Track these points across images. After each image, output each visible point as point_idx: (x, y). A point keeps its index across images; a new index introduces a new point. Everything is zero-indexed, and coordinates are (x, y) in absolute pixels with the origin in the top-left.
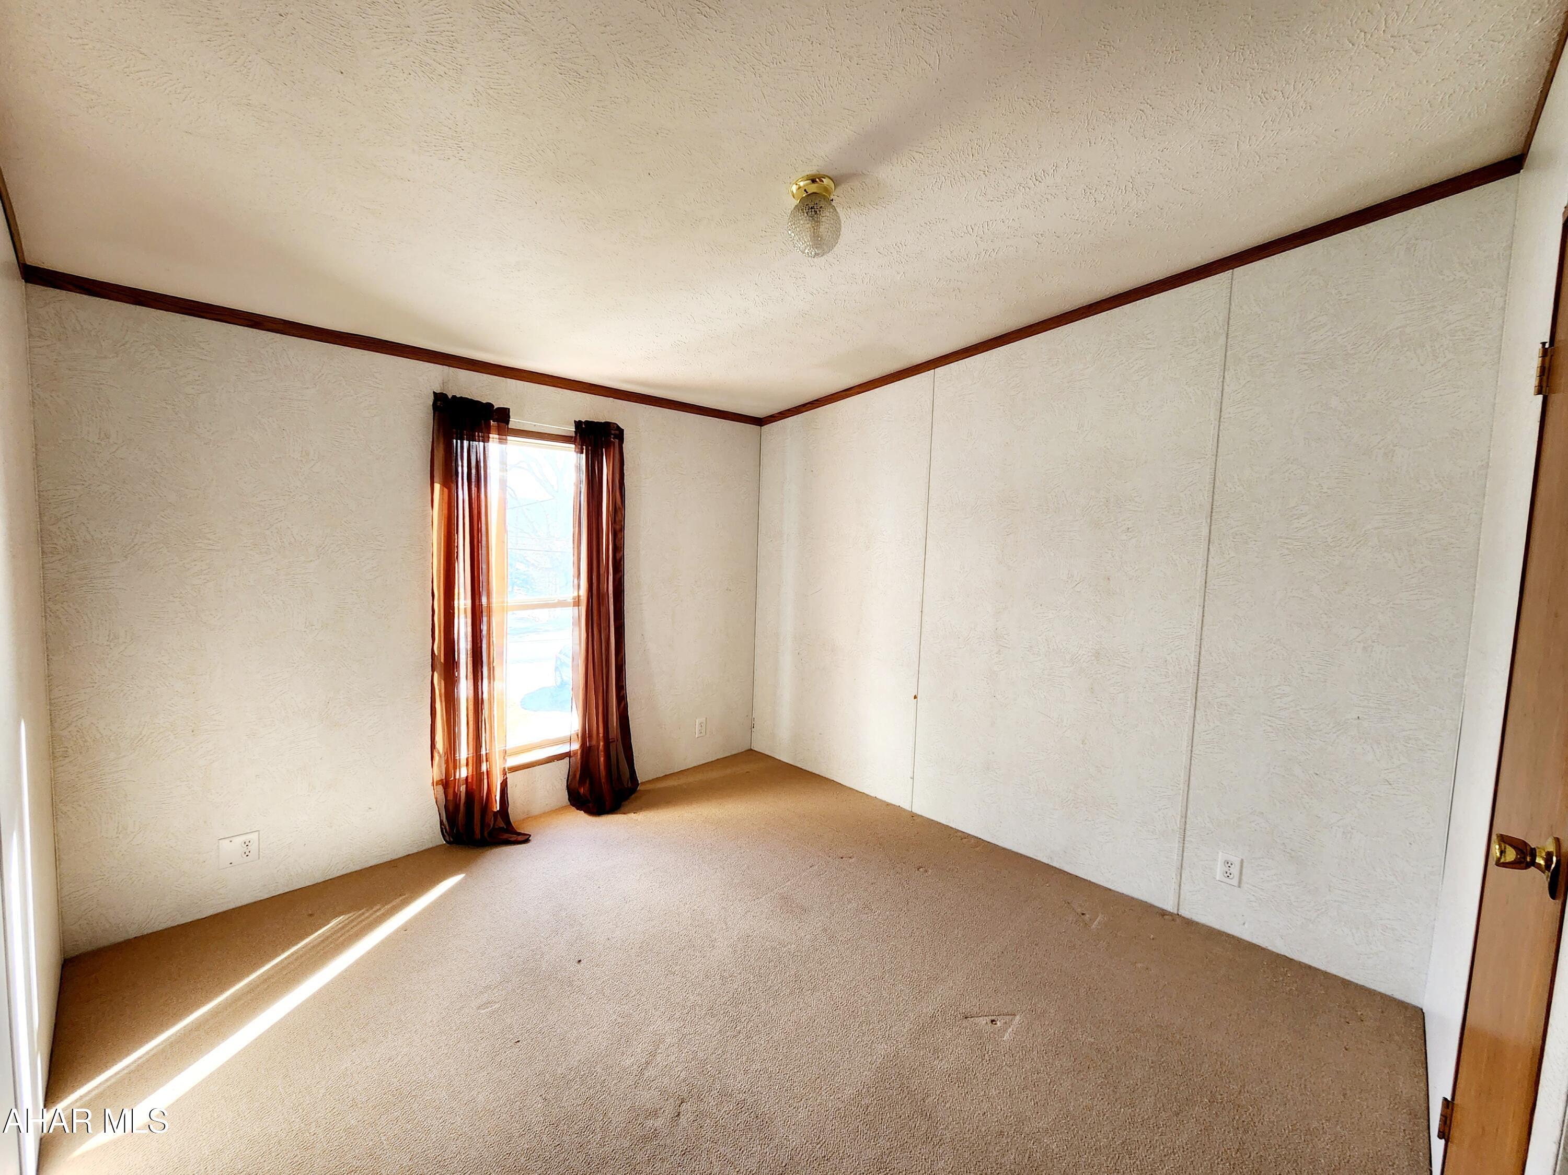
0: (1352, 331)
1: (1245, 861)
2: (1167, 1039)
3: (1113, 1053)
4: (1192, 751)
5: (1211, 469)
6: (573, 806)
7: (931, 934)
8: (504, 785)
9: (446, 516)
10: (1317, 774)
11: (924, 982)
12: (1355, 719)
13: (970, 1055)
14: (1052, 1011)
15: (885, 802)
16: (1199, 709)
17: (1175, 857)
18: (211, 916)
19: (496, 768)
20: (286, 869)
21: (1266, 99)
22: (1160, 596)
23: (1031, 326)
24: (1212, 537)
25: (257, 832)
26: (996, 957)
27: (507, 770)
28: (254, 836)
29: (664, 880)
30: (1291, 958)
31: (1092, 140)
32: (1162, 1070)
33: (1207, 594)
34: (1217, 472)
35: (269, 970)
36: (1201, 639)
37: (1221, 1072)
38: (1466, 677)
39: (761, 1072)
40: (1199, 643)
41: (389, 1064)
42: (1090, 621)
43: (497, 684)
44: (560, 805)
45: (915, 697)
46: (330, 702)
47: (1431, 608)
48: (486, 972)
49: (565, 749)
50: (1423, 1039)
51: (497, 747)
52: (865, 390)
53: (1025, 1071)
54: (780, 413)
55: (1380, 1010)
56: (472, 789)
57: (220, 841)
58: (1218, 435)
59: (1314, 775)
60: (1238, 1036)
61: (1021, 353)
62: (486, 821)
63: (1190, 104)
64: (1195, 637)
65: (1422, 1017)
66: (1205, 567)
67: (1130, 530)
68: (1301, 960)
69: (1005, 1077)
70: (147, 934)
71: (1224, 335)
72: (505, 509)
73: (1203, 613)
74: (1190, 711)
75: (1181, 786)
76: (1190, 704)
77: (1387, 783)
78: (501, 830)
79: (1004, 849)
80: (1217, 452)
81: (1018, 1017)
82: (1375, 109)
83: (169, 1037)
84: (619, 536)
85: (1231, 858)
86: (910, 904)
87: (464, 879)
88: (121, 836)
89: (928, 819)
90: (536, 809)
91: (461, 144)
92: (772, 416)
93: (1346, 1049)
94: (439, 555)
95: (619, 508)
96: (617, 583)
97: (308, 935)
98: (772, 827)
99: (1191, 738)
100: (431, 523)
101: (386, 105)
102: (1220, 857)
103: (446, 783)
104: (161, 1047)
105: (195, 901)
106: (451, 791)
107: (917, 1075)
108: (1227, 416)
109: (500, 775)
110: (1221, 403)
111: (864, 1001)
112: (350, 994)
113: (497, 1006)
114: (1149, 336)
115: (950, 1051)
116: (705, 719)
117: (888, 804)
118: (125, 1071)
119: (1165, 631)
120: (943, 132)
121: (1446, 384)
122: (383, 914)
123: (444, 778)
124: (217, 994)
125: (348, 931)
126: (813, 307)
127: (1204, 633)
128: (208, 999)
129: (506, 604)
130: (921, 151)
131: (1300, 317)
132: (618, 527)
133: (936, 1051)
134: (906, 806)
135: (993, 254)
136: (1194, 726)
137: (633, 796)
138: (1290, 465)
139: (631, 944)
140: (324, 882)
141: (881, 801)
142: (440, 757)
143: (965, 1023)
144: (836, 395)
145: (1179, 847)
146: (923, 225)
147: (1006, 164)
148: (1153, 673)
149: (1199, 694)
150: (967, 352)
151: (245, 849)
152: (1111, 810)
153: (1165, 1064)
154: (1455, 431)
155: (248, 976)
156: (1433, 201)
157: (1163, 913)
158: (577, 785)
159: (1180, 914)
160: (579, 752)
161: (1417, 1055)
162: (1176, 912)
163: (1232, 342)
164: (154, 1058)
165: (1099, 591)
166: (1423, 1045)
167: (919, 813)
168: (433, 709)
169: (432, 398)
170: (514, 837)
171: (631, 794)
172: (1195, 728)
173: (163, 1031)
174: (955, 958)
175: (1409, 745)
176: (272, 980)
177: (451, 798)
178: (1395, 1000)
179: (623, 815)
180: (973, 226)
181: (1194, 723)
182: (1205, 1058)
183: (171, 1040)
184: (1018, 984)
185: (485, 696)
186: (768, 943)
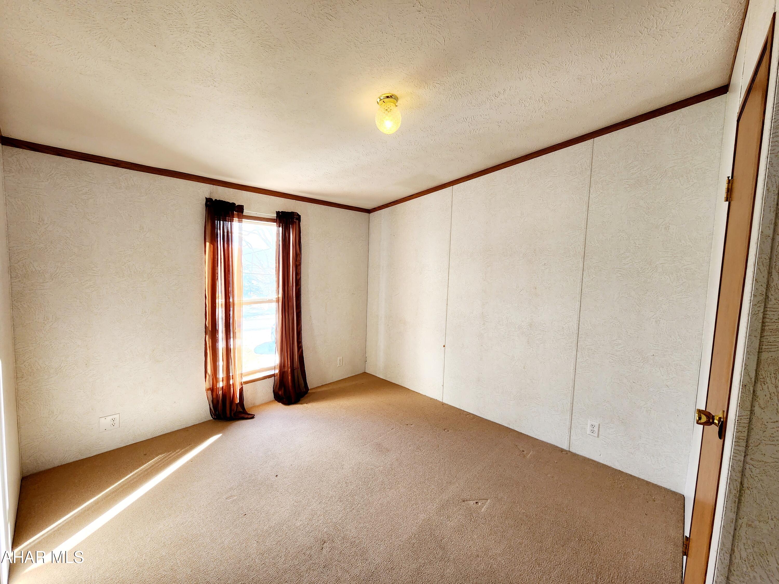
0: (649, 169)
1: (601, 425)
2: (560, 510)
3: (534, 517)
4: (575, 372)
5: (584, 235)
6: (276, 400)
7: (449, 461)
8: (241, 391)
9: (212, 258)
10: (634, 382)
11: (444, 484)
12: (652, 356)
13: (465, 519)
14: (505, 498)
15: (430, 397)
16: (579, 351)
17: (568, 423)
18: (96, 455)
19: (237, 382)
20: (133, 432)
21: (603, 59)
22: (560, 297)
23: (499, 165)
24: (584, 268)
25: (118, 415)
26: (480, 472)
27: (243, 383)
28: (117, 416)
29: (319, 436)
30: (622, 471)
31: (521, 78)
32: (557, 525)
33: (582, 295)
34: (587, 236)
35: (124, 481)
36: (579, 317)
37: (585, 526)
38: (703, 335)
39: (363, 528)
40: (578, 319)
41: (182, 526)
42: (527, 309)
43: (238, 341)
44: (270, 400)
45: (444, 346)
46: (155, 350)
47: (687, 302)
48: (231, 481)
49: (272, 372)
50: (683, 509)
51: (237, 372)
52: (419, 196)
53: (491, 526)
54: (379, 207)
55: (663, 496)
56: (226, 392)
57: (100, 419)
58: (587, 219)
59: (633, 383)
60: (594, 509)
61: (494, 178)
62: (232, 408)
63: (566, 61)
64: (577, 316)
65: (684, 499)
66: (581, 282)
67: (546, 264)
68: (627, 472)
69: (481, 529)
70: (64, 465)
71: (590, 170)
72: (241, 255)
73: (580, 305)
74: (575, 352)
75: (571, 388)
76: (575, 349)
77: (667, 386)
78: (240, 412)
79: (486, 420)
80: (587, 227)
81: (489, 500)
82: (656, 63)
83: (74, 514)
84: (298, 267)
85: (594, 423)
86: (439, 447)
87: (222, 436)
88: (51, 416)
89: (450, 406)
90: (258, 402)
91: (215, 80)
92: (374, 209)
93: (646, 515)
94: (208, 278)
95: (299, 254)
96: (297, 291)
97: (143, 464)
98: (374, 410)
99: (575, 365)
100: (204, 262)
101: (177, 61)
102: (589, 423)
103: (212, 389)
104: (70, 519)
105: (88, 448)
106: (214, 394)
107: (439, 528)
108: (591, 209)
109: (239, 385)
110: (589, 203)
111: (415, 493)
112: (164, 493)
113: (235, 498)
114: (554, 171)
115: (455, 517)
116: (342, 357)
117: (431, 399)
118: (52, 531)
119: (563, 313)
120: (449, 74)
121: (693, 195)
122: (181, 454)
123: (211, 387)
124: (98, 493)
125: (163, 462)
126: (391, 156)
127: (581, 315)
128: (94, 496)
129: (242, 302)
130: (439, 83)
131: (625, 162)
132: (298, 263)
133: (448, 517)
134: (440, 400)
135: (477, 131)
136: (576, 359)
137: (306, 395)
138: (621, 233)
139: (302, 467)
140: (152, 438)
141: (428, 397)
142: (209, 376)
143: (463, 504)
144: (406, 198)
145: (570, 418)
146: (442, 117)
147: (480, 89)
148: (557, 334)
149: (579, 344)
150: (468, 178)
151: (112, 423)
152: (537, 401)
153: (558, 522)
154: (697, 217)
155: (114, 485)
156: (687, 106)
157: (562, 450)
158: (278, 391)
159: (570, 451)
160: (278, 374)
161: (679, 517)
162: (568, 450)
163: (593, 174)
164: (67, 524)
165: (531, 294)
166: (683, 513)
167: (446, 403)
168: (206, 353)
169: (205, 200)
170: (246, 416)
171: (305, 395)
172: (577, 360)
173: (71, 511)
174: (460, 473)
175: (677, 368)
176: (125, 486)
177: (215, 397)
178: (671, 491)
179: (301, 405)
180: (466, 118)
181: (576, 358)
182: (578, 519)
183: (75, 515)
184: (490, 485)
185: (232, 347)
186: (369, 466)
